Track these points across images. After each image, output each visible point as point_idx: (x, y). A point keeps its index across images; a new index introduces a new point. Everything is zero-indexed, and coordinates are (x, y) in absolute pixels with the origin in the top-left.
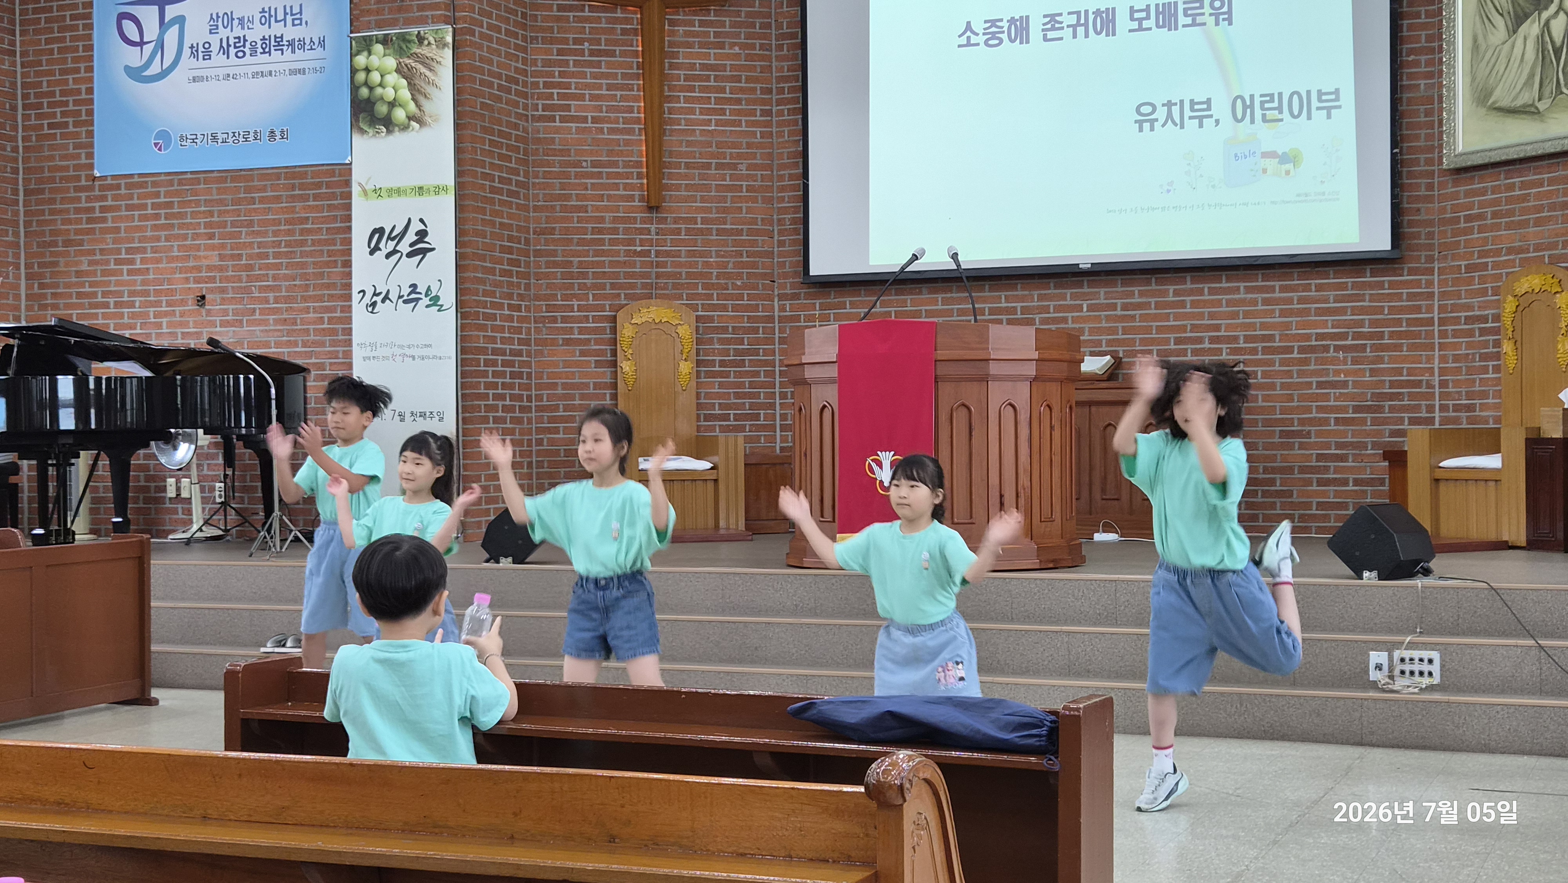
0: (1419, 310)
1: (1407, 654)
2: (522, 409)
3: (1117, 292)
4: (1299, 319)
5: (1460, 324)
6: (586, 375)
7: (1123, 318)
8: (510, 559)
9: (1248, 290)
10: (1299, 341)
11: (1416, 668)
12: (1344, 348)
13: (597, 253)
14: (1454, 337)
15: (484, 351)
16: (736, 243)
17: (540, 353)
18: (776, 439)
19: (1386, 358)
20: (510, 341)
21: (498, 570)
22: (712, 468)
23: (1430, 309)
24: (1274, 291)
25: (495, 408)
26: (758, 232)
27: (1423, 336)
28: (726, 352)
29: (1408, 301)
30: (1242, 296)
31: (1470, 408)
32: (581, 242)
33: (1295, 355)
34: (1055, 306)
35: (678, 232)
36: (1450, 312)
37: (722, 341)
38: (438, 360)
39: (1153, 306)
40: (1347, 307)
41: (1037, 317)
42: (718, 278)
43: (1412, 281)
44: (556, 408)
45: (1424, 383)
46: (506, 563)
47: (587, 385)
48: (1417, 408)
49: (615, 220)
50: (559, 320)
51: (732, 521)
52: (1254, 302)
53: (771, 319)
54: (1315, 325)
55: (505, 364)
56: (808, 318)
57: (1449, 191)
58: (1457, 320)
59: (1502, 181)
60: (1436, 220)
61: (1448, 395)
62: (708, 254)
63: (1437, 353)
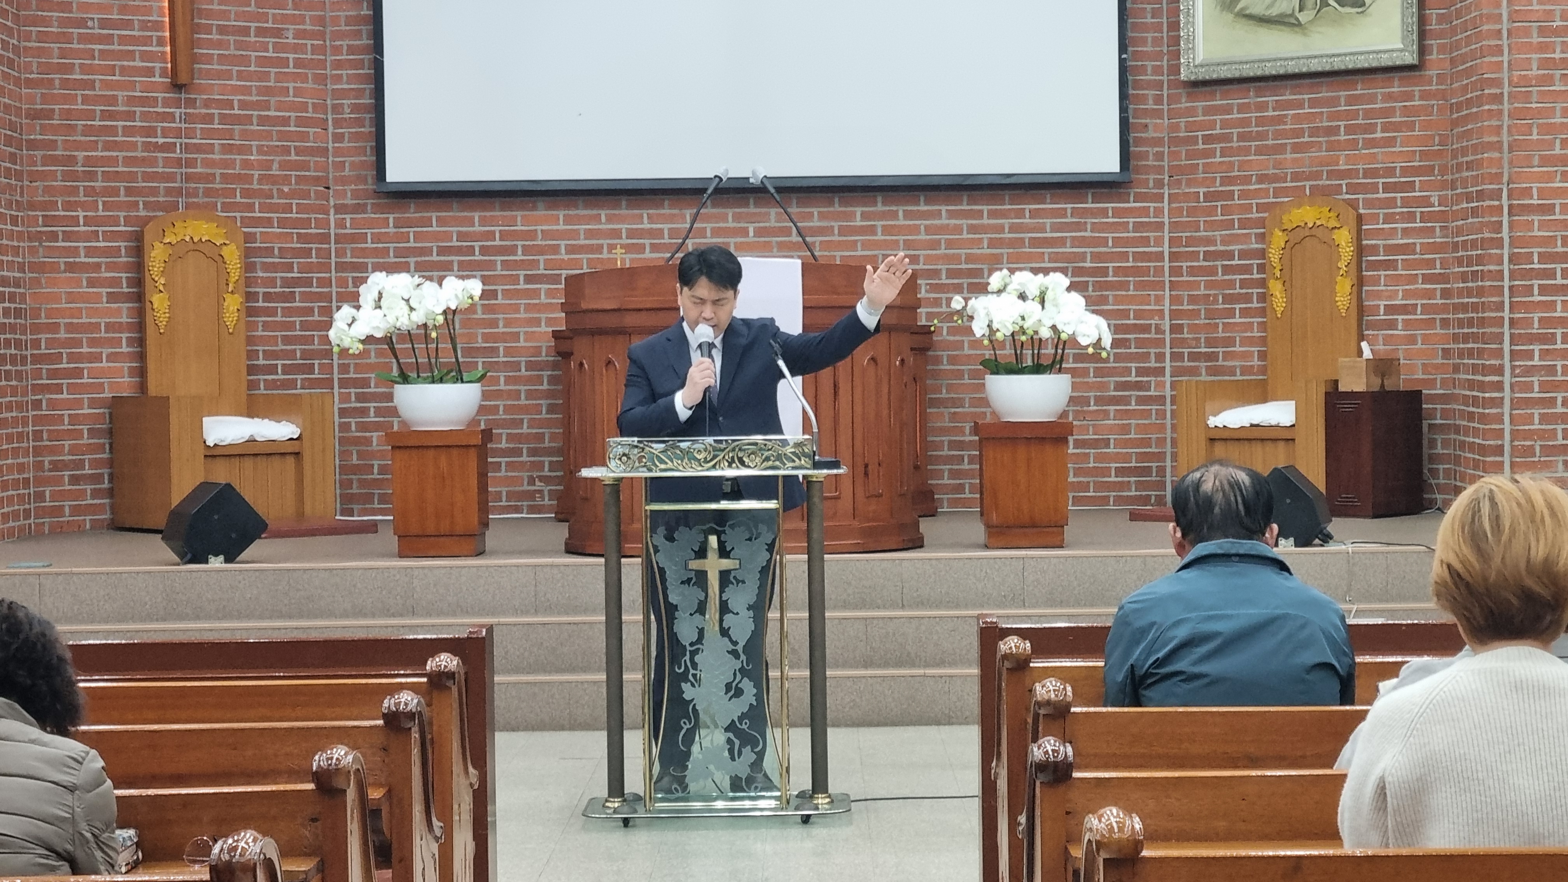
0: (1146, 241)
3: (791, 213)
4: (1011, 250)
5: (1197, 260)
6: (97, 312)
8: (220, 557)
9: (951, 214)
13: (108, 146)
14: (1190, 274)
16: (283, 136)
17: (36, 282)
20: (13, 266)
22: (297, 438)
24: (981, 217)
26: (310, 122)
27: (1152, 273)
28: (272, 282)
30: (944, 221)
31: (1210, 357)
32: (87, 130)
34: (712, 229)
35: (209, 119)
36: (1186, 247)
37: (267, 267)
39: (836, 231)
40: (1066, 237)
42: (260, 181)
43: (1139, 208)
44: (58, 358)
45: (1154, 327)
47: (95, 327)
48: (1145, 357)
49: (130, 100)
50: (60, 237)
51: (319, 506)
52: (958, 229)
53: (325, 238)
54: (1029, 258)
56: (377, 238)
57: (1183, 106)
58: (1194, 256)
59: (1252, 98)
60: (1166, 138)
61: (1183, 342)
62: (248, 150)
63: (1167, 293)
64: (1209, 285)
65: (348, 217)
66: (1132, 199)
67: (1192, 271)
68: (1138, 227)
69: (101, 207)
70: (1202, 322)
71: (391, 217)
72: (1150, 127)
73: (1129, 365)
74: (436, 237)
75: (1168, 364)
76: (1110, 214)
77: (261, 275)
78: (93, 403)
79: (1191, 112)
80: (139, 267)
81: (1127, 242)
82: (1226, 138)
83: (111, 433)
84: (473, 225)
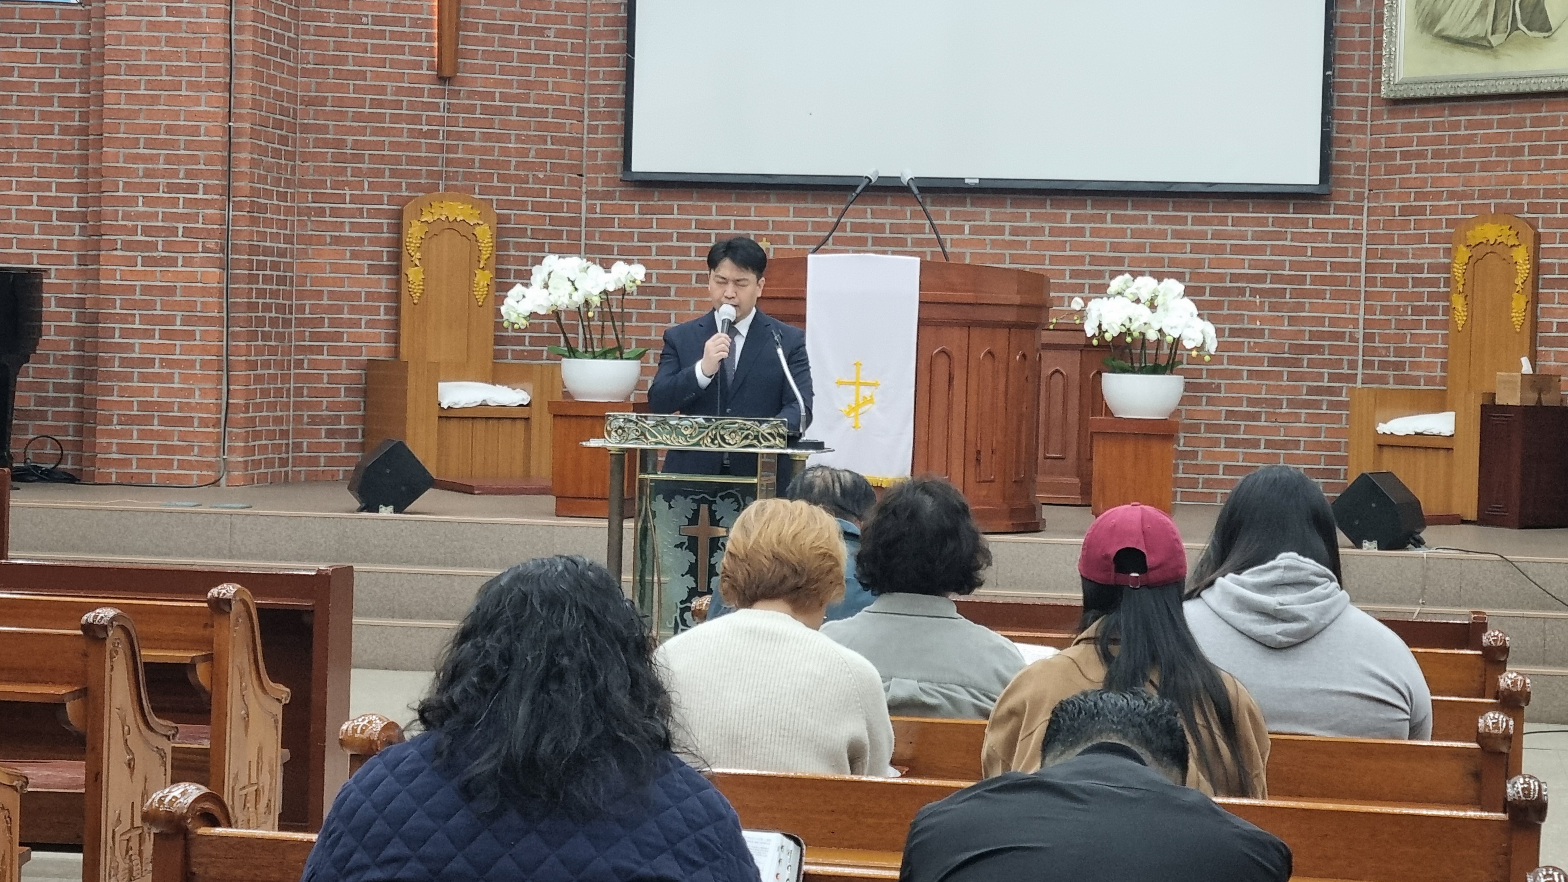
0: (1344, 252)
2: (285, 323)
3: (1006, 213)
4: (1213, 256)
5: (1390, 272)
6: (358, 282)
7: (1011, 244)
9: (1157, 220)
10: (1211, 282)
12: (1263, 293)
13: (376, 132)
14: (1383, 285)
16: (540, 126)
17: (305, 252)
19: (1307, 305)
20: (278, 237)
21: (379, 520)
22: (525, 405)
23: (1356, 253)
24: (1185, 223)
26: (567, 114)
27: (1348, 283)
28: (523, 261)
29: (1333, 242)
30: (1149, 226)
31: (1398, 366)
32: (358, 117)
34: (931, 226)
35: (471, 109)
36: (1380, 258)
39: (1047, 232)
40: (1267, 245)
41: (909, 238)
42: (517, 168)
43: (1339, 220)
44: (320, 322)
45: (1347, 336)
47: (356, 295)
48: (1338, 363)
49: (399, 91)
50: (328, 212)
52: (1163, 234)
53: (576, 222)
54: (1229, 264)
56: (623, 223)
57: (1384, 122)
58: (1387, 268)
59: (1447, 118)
60: (1368, 154)
61: (1374, 351)
62: (506, 138)
63: (1362, 302)
64: (1400, 297)
65: (598, 202)
66: (1332, 211)
67: (1386, 282)
68: (1336, 238)
69: (366, 186)
70: (1392, 332)
71: (637, 203)
72: (1353, 141)
73: (1322, 370)
74: (677, 224)
75: (1360, 371)
76: (1310, 224)
77: (514, 253)
78: (351, 365)
79: (1391, 128)
80: (398, 243)
81: (1326, 252)
82: (1421, 155)
83: (365, 393)
84: (710, 214)
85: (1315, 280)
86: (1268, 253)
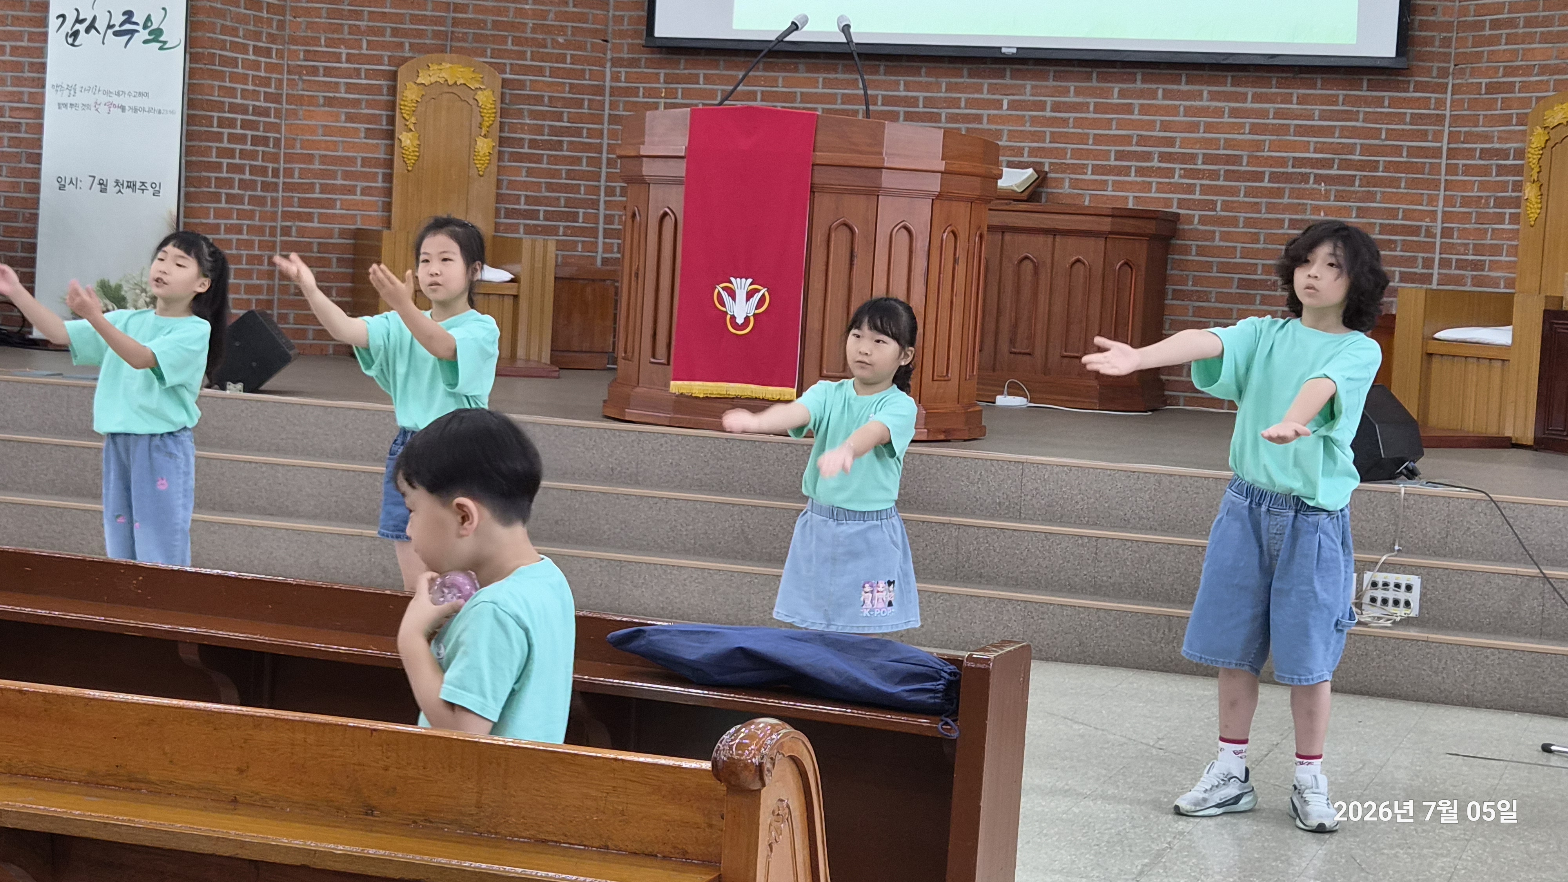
0: (1423, 136)
1: (1380, 577)
2: (266, 187)
3: (1048, 87)
4: (1275, 138)
5: (1473, 158)
6: (354, 146)
7: (1052, 122)
8: (240, 386)
9: (1213, 97)
10: (1271, 166)
11: (1391, 595)
12: (1329, 180)
14: (1465, 173)
15: (219, 106)
17: (293, 114)
18: (597, 247)
19: (1379, 196)
20: (255, 95)
21: (223, 398)
22: (512, 281)
23: (1437, 136)
24: (1245, 100)
25: (229, 183)
27: (1427, 171)
28: (539, 130)
29: (1411, 124)
30: (1205, 103)
31: (1477, 266)
33: (1266, 184)
34: (967, 100)
36: (1463, 142)
37: (534, 115)
38: (156, 114)
39: (1091, 108)
40: (1335, 126)
41: (944, 112)
42: (534, 30)
43: (1419, 98)
44: (311, 188)
45: (1423, 231)
46: (234, 390)
47: (351, 161)
48: (1412, 261)
50: (321, 72)
51: (534, 350)
52: (1219, 112)
53: (599, 90)
54: (1293, 147)
55: (245, 125)
56: (648, 93)
58: (1471, 153)
60: (1455, 23)
61: (1452, 248)
63: (1442, 193)
64: (1483, 186)
65: (623, 71)
66: (1411, 88)
67: (1468, 170)
68: (1415, 119)
69: (364, 45)
70: (1472, 226)
71: (662, 72)
72: (1439, 9)
74: (702, 94)
75: (1436, 271)
76: (1386, 103)
77: (528, 122)
78: (342, 233)
80: (392, 105)
81: (1403, 135)
82: (1512, 23)
83: (354, 264)
85: (1388, 166)
86: (1337, 135)
